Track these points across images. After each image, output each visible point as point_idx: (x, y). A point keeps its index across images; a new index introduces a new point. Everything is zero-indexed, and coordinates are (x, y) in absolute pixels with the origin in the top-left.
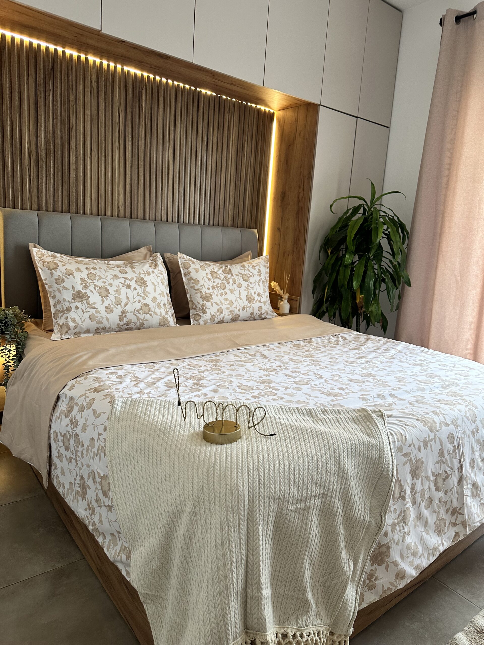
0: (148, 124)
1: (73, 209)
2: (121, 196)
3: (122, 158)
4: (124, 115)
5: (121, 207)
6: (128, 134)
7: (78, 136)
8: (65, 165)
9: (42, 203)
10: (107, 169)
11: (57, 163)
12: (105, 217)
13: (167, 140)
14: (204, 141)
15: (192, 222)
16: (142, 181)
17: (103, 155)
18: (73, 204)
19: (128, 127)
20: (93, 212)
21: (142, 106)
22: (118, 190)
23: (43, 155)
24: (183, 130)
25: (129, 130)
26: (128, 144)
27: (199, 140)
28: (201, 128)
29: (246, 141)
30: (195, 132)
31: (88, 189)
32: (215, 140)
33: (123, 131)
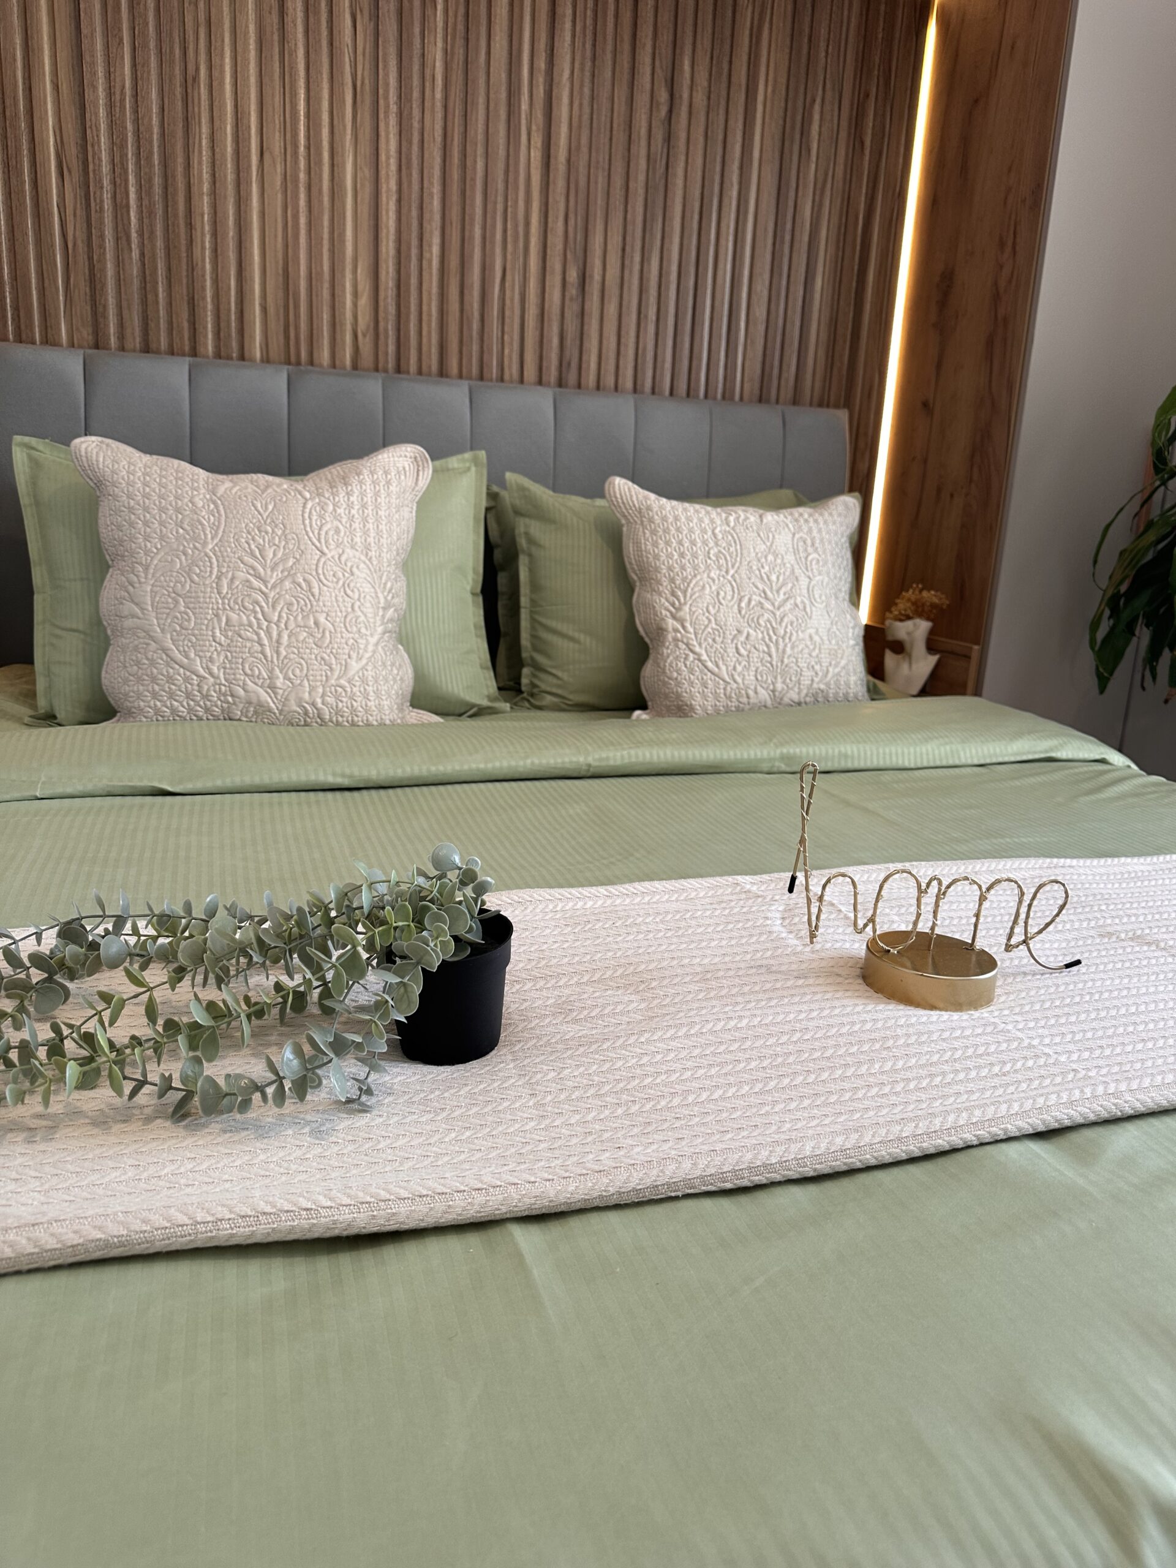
0: (453, 54)
1: (208, 344)
2: (364, 301)
3: (367, 172)
4: (370, 24)
5: (364, 335)
6: (387, 91)
7: (216, 103)
8: (175, 203)
9: (107, 326)
11: (150, 193)
12: (308, 367)
13: (524, 107)
16: (436, 250)
17: (302, 164)
18: (205, 328)
19: (385, 67)
20: (271, 354)
22: (354, 281)
23: (105, 169)
25: (387, 75)
26: (387, 125)
27: (642, 100)
28: (648, 60)
29: (818, 101)
30: (626, 76)
31: (252, 280)
32: (700, 98)
33: (367, 81)
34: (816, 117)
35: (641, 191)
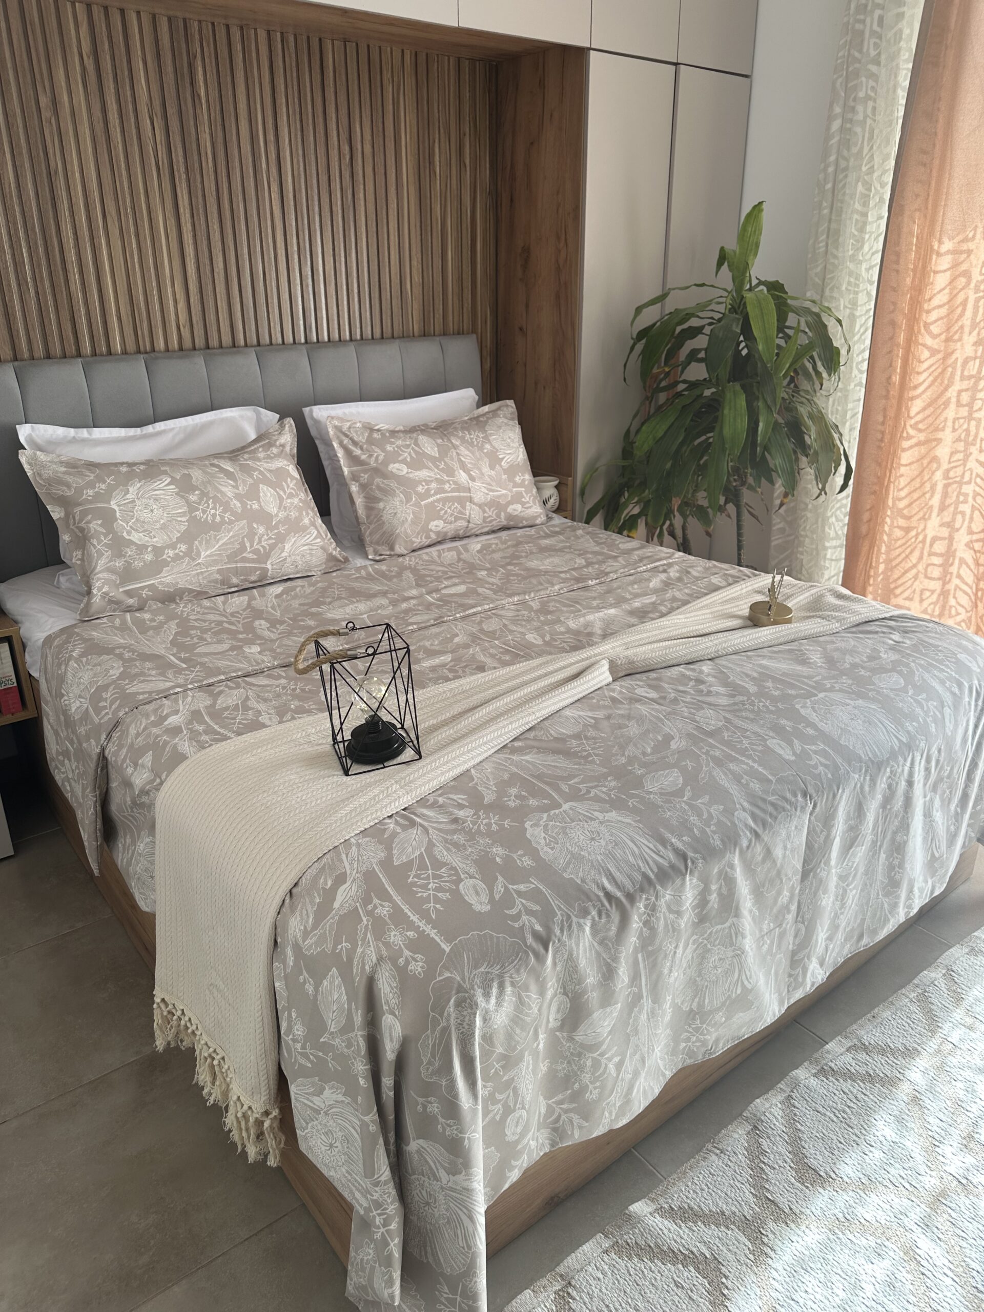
0: (216, 137)
1: (87, 348)
2: (182, 305)
3: (172, 222)
4: (162, 123)
5: (184, 327)
6: (178, 166)
7: (72, 187)
8: (54, 256)
9: (20, 343)
10: (143, 251)
12: (152, 355)
13: (264, 166)
14: (344, 155)
15: (337, 336)
16: (221, 265)
17: (131, 220)
18: (84, 336)
19: (176, 150)
20: (128, 347)
21: (199, 96)
22: (173, 292)
24: (296, 138)
25: (177, 156)
26: (181, 187)
27: (334, 154)
28: (334, 127)
29: (437, 141)
30: (323, 139)
31: (109, 300)
32: (368, 149)
33: (165, 161)
34: (437, 150)
35: (340, 211)
